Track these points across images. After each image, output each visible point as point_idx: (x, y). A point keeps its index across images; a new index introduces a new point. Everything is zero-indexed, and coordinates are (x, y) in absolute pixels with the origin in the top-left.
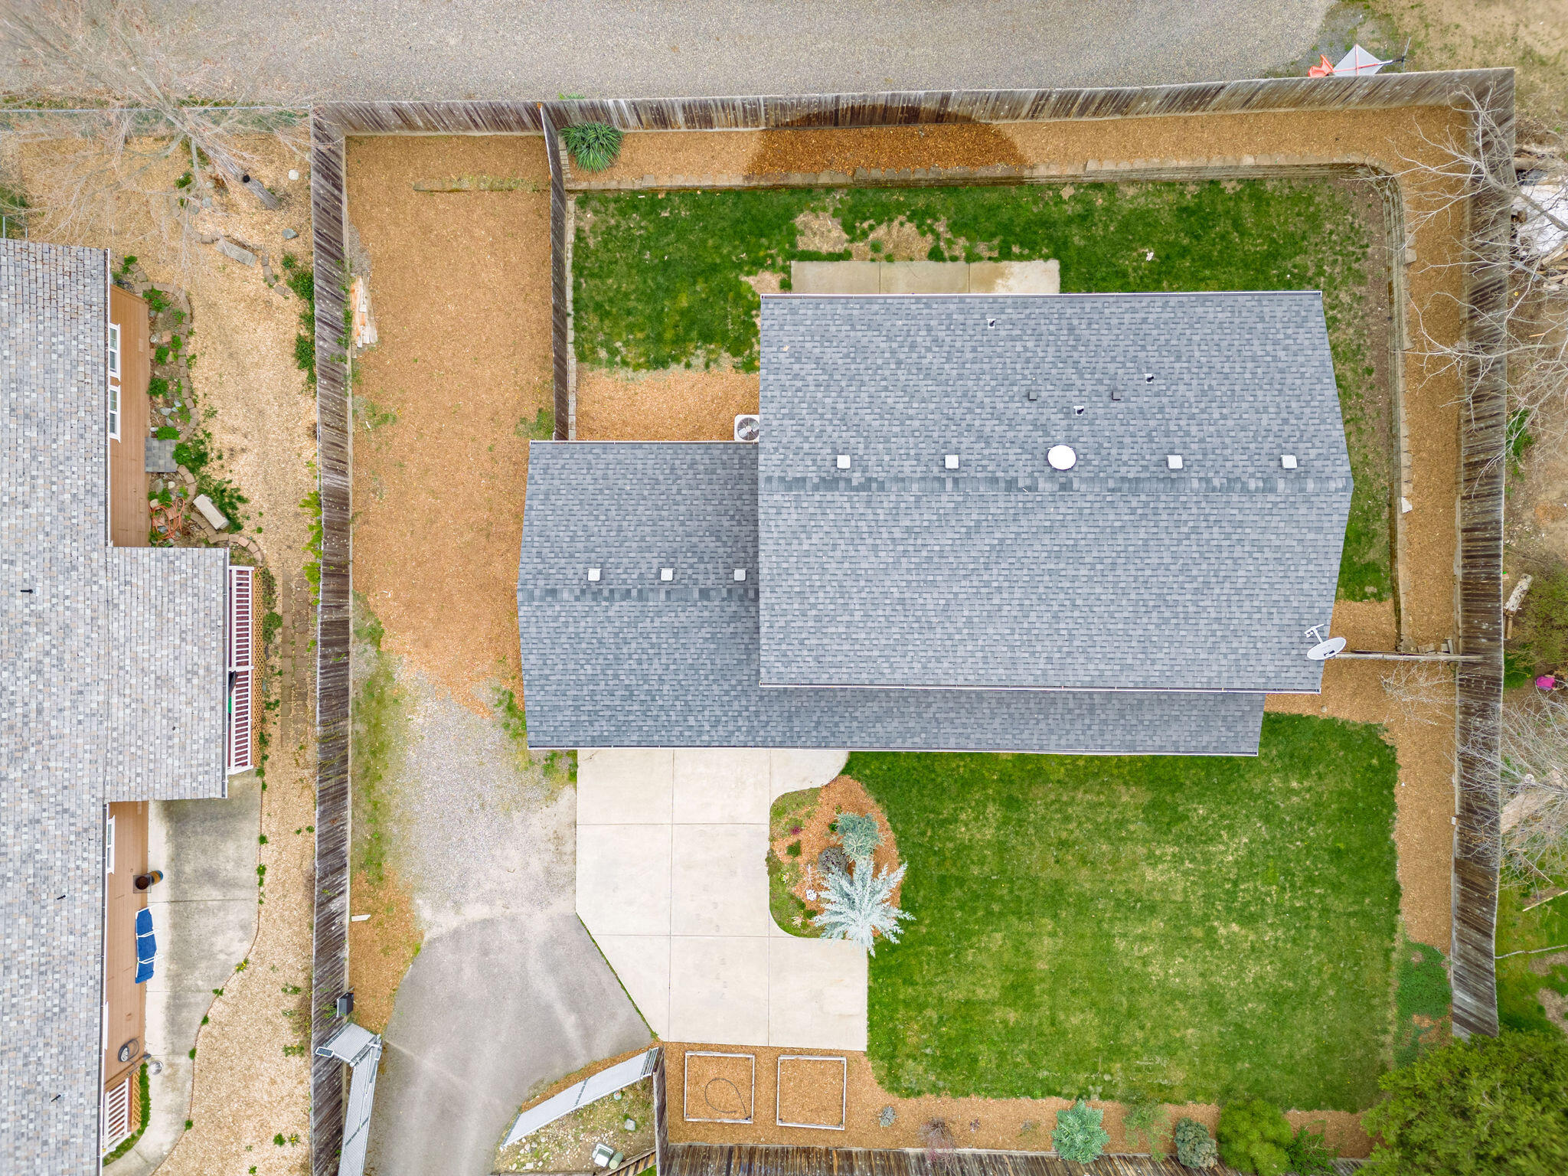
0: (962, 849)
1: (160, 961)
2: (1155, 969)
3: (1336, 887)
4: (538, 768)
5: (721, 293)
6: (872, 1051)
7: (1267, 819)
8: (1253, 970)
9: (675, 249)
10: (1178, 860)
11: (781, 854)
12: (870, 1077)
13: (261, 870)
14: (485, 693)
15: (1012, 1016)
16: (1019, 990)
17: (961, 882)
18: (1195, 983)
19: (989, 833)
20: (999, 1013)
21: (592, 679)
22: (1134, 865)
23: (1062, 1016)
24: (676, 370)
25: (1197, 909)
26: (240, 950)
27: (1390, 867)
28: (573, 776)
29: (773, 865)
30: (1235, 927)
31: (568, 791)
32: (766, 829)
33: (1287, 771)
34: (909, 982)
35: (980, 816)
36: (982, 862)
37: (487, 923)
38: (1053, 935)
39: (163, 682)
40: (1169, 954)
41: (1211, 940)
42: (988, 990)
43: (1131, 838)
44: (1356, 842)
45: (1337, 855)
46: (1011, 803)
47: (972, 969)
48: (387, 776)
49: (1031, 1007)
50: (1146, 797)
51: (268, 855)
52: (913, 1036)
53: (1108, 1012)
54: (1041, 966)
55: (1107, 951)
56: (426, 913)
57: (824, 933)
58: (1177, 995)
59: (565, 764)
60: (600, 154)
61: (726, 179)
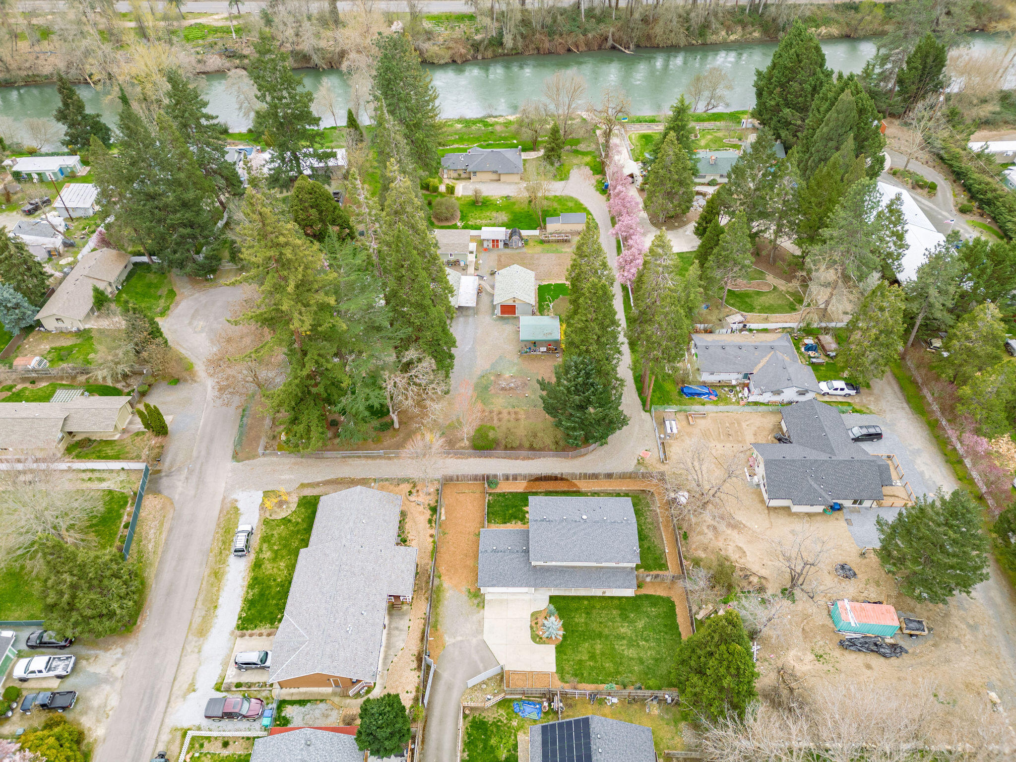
0: (577, 624)
2: (626, 652)
3: (666, 633)
4: (476, 605)
5: (519, 510)
6: (557, 672)
7: (648, 617)
8: (649, 653)
9: (508, 502)
10: (628, 627)
11: (534, 625)
12: (557, 678)
13: (409, 627)
14: (464, 589)
15: (592, 664)
16: (593, 657)
17: (577, 631)
18: (635, 656)
19: (583, 620)
20: (588, 663)
21: (493, 571)
22: (618, 627)
24: (508, 524)
25: (634, 638)
26: (402, 645)
27: (678, 628)
28: (484, 607)
29: (532, 628)
30: (644, 642)
31: (482, 611)
32: (529, 619)
33: (651, 607)
34: (565, 654)
35: (581, 616)
36: (582, 627)
37: (462, 641)
38: (600, 644)
39: (402, 572)
40: (629, 649)
41: (639, 646)
42: (585, 657)
43: (616, 621)
44: (669, 623)
45: (665, 626)
46: (587, 613)
47: (581, 652)
48: (440, 607)
49: (596, 662)
50: (620, 613)
51: (411, 624)
52: (567, 668)
53: (615, 663)
54: (598, 652)
55: (614, 649)
56: (447, 639)
57: (544, 643)
58: (632, 659)
59: (482, 605)
60: (494, 486)
61: (519, 490)
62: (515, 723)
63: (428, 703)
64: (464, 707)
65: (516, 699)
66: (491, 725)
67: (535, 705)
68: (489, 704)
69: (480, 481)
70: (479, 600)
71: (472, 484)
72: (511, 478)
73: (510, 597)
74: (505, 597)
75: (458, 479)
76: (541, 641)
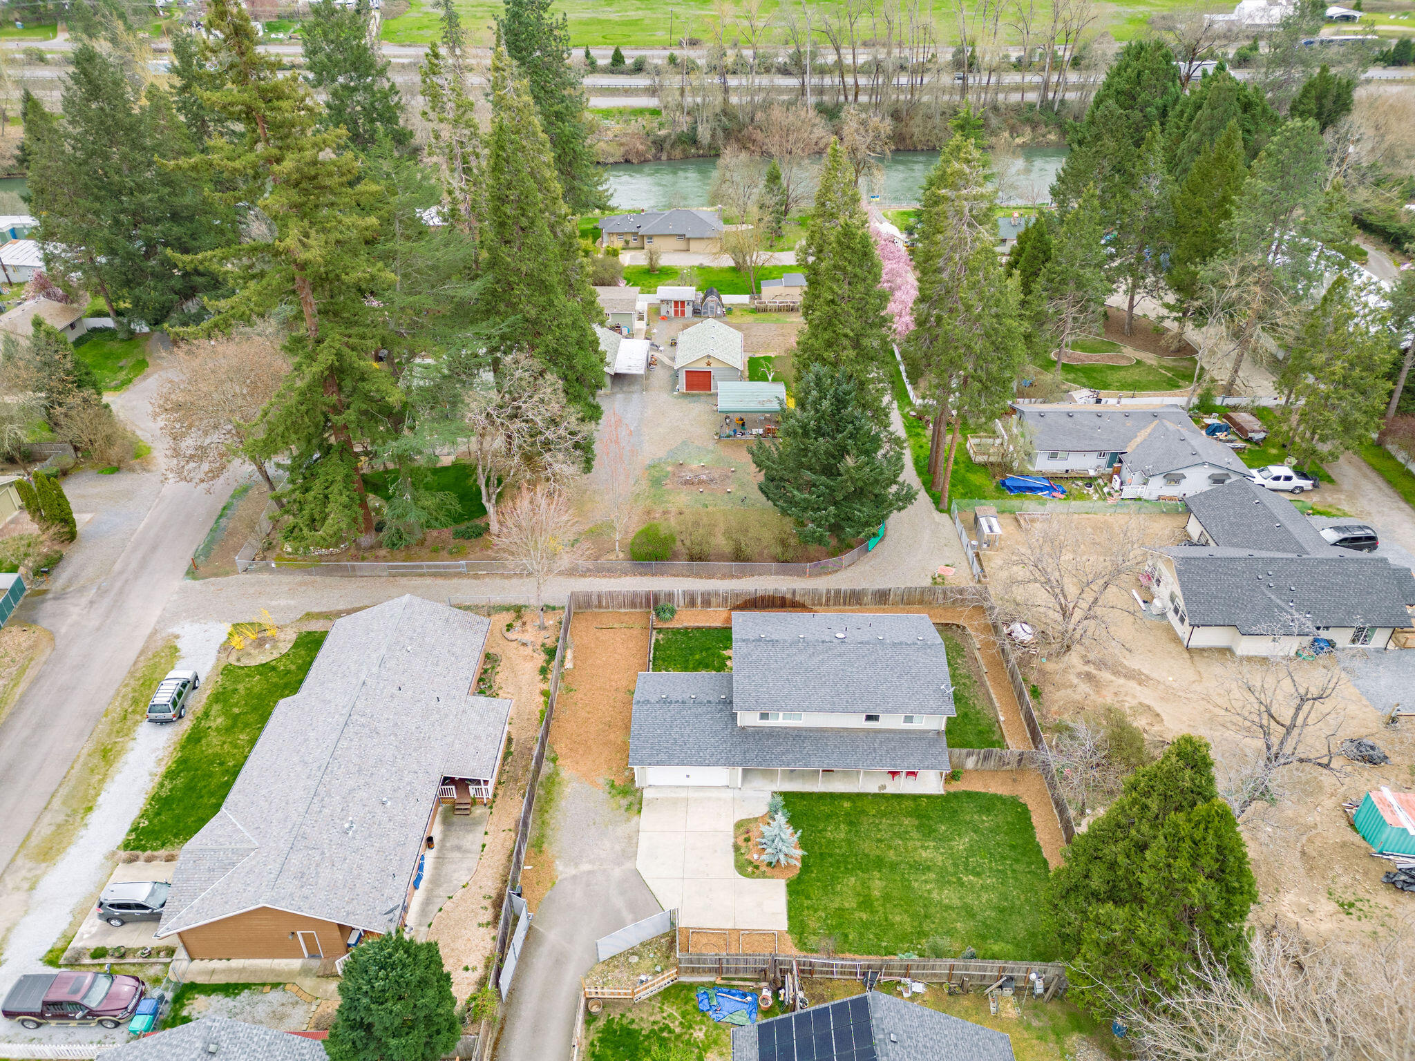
0: (831, 842)
1: (422, 884)
2: (935, 895)
3: (1017, 861)
4: (624, 808)
5: (713, 655)
6: (790, 931)
7: (975, 832)
8: (985, 897)
10: (935, 847)
12: (790, 943)
13: (484, 846)
15: (864, 916)
16: (866, 903)
17: (831, 856)
18: (956, 902)
19: (842, 836)
20: (857, 915)
21: (660, 736)
22: (916, 849)
23: (890, 917)
25: (951, 869)
26: (465, 879)
27: (1039, 852)
28: (640, 811)
29: (737, 848)
30: (971, 877)
31: (636, 818)
32: (732, 833)
33: (980, 812)
34: (808, 897)
35: (837, 828)
36: (840, 848)
37: (589, 872)
38: (880, 879)
39: (477, 737)
40: (941, 889)
41: (962, 884)
42: (850, 903)
43: (912, 838)
44: (1020, 842)
45: (1013, 847)
46: (851, 823)
47: (840, 893)
48: (551, 811)
49: (874, 912)
50: (917, 823)
51: (488, 840)
52: (813, 924)
53: (914, 916)
54: (876, 894)
55: (909, 887)
56: (561, 868)
57: (764, 876)
58: (949, 908)
59: (636, 807)
60: (668, 615)
61: (714, 625)
62: (699, 1034)
63: (511, 992)
64: (588, 1000)
65: (703, 984)
66: (647, 1037)
67: (744, 995)
68: (644, 995)
69: (641, 607)
70: (630, 798)
71: (626, 614)
72: (699, 601)
73: (693, 795)
74: (683, 794)
75: (600, 602)
76: (757, 872)
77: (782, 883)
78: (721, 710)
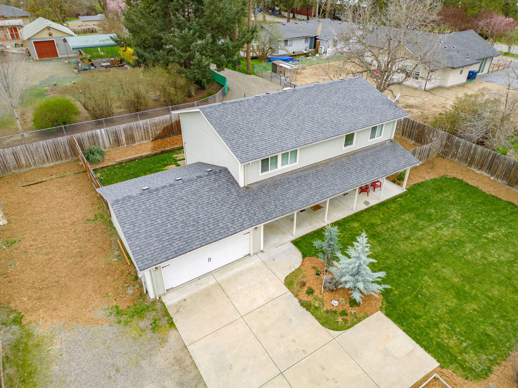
2: (491, 259)
3: (497, 210)
4: (148, 331)
6: (443, 364)
9: (134, 170)
11: (306, 298)
12: (458, 378)
15: (474, 306)
18: (508, 255)
20: (468, 308)
22: (436, 233)
25: (473, 235)
28: (172, 324)
32: (290, 294)
33: (439, 192)
40: (487, 251)
42: (451, 301)
45: (483, 203)
47: (434, 296)
49: (474, 298)
54: (456, 281)
57: (357, 319)
59: (164, 321)
60: (98, 157)
61: (145, 154)
69: (67, 157)
70: (151, 315)
71: (52, 167)
72: (123, 138)
73: (220, 278)
74: (211, 282)
75: (17, 160)
76: (349, 318)
77: (379, 316)
78: (215, 180)
